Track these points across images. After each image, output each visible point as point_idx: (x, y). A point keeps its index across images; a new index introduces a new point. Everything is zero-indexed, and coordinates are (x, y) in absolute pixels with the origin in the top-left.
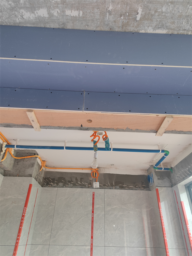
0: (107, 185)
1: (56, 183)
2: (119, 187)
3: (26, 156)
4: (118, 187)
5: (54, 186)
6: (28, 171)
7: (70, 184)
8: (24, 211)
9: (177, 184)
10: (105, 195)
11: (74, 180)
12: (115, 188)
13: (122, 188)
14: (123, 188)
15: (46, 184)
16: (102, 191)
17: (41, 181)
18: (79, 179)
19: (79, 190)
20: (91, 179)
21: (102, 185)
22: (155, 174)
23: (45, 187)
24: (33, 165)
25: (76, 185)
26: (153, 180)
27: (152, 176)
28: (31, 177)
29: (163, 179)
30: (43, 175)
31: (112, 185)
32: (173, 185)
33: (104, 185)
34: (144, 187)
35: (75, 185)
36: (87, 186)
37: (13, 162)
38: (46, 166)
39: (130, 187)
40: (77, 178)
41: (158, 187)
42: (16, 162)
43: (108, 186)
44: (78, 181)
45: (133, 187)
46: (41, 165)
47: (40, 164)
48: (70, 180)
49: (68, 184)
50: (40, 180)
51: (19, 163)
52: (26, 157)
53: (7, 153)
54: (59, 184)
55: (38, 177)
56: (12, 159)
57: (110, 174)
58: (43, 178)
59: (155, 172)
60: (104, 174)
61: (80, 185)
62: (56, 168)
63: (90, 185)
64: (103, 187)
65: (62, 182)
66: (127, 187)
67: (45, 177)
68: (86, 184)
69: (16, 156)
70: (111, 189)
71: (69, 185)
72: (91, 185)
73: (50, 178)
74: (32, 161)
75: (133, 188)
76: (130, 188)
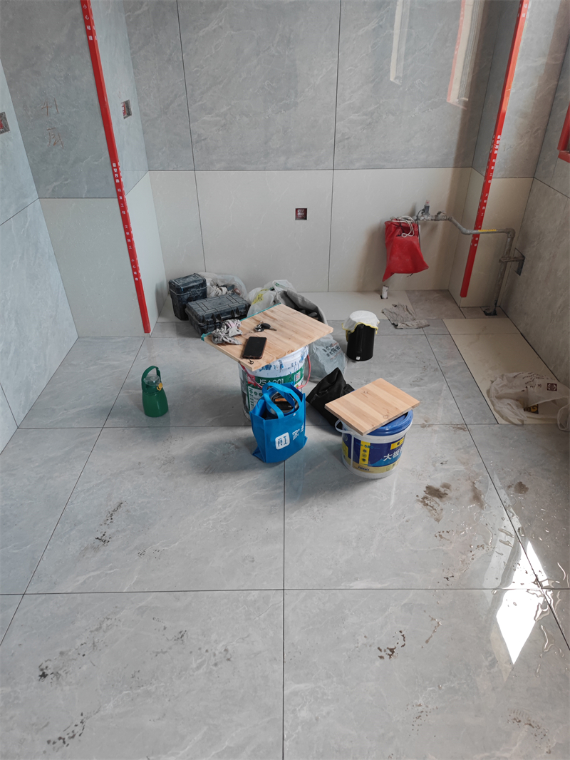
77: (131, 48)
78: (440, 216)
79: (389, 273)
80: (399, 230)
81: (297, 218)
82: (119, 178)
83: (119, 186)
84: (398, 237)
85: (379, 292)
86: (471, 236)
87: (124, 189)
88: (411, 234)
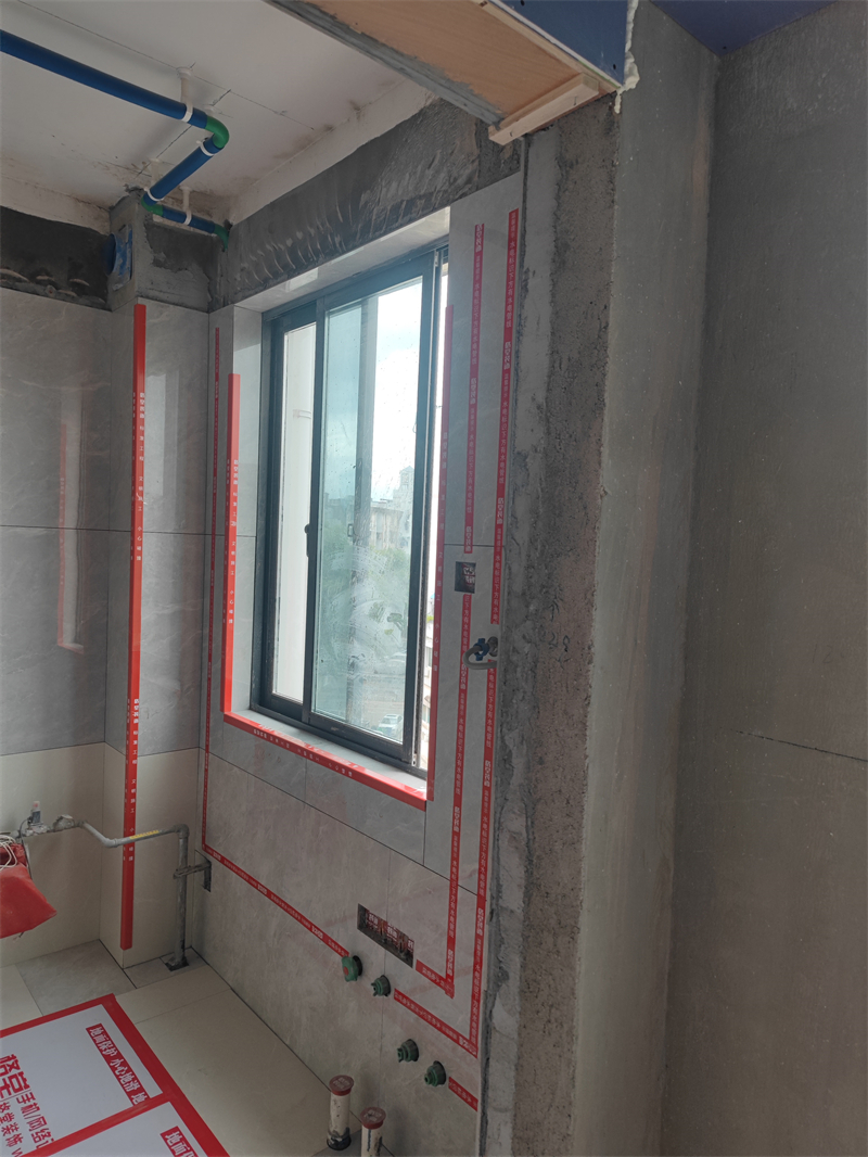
9: (233, 303)
22: (147, 236)
26: (128, 263)
27: (130, 242)
29: (180, 269)
32: (215, 302)
34: (81, 291)
41: (148, 297)
59: (150, 227)
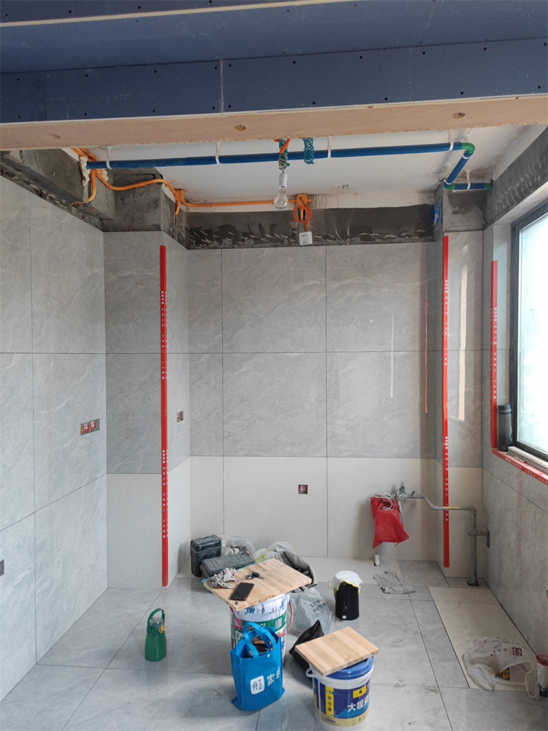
0: (332, 236)
1: (217, 240)
2: (361, 240)
3: (137, 182)
4: (358, 239)
5: (213, 245)
6: (151, 218)
7: (248, 240)
8: (161, 298)
9: (493, 222)
10: (327, 258)
11: (256, 230)
12: (351, 243)
13: (367, 240)
14: (369, 240)
15: (194, 242)
16: (321, 250)
17: (184, 236)
18: (267, 228)
19: (268, 251)
20: (295, 224)
21: (321, 237)
22: (450, 202)
23: (195, 249)
24: (156, 203)
25: (262, 242)
26: (440, 217)
28: (160, 230)
29: (467, 212)
30: (184, 224)
31: (344, 236)
32: (486, 223)
33: (326, 237)
35: (258, 242)
36: (286, 241)
37: (111, 199)
38: (187, 201)
39: (387, 236)
40: (263, 225)
42: (119, 197)
43: (334, 239)
44: (265, 232)
45: (393, 236)
46: (174, 201)
47: (173, 199)
48: (247, 231)
49: (243, 240)
50: (179, 235)
51: (126, 201)
52: (136, 186)
53: (95, 181)
54: (224, 241)
55: (174, 230)
56: (109, 192)
57: (339, 209)
58: (186, 229)
60: (325, 210)
61: (271, 240)
62: (211, 205)
63: (293, 240)
64: (324, 240)
65: (230, 237)
66: (378, 237)
67: (189, 228)
68: (284, 238)
69: (114, 185)
70: (341, 245)
71: (247, 242)
72: (295, 239)
73: (201, 228)
74: (153, 195)
75: (394, 238)
76: (387, 238)
77: (190, 381)
78: (415, 495)
79: (378, 542)
80: (381, 504)
81: (300, 492)
82: (166, 460)
83: (164, 465)
84: (381, 510)
85: (373, 559)
86: (442, 511)
87: (167, 468)
88: (392, 508)
